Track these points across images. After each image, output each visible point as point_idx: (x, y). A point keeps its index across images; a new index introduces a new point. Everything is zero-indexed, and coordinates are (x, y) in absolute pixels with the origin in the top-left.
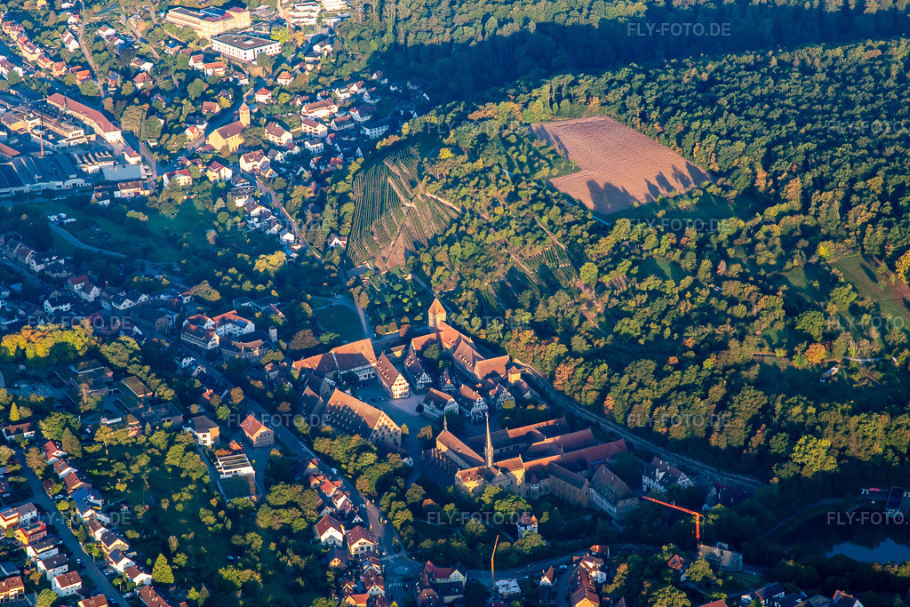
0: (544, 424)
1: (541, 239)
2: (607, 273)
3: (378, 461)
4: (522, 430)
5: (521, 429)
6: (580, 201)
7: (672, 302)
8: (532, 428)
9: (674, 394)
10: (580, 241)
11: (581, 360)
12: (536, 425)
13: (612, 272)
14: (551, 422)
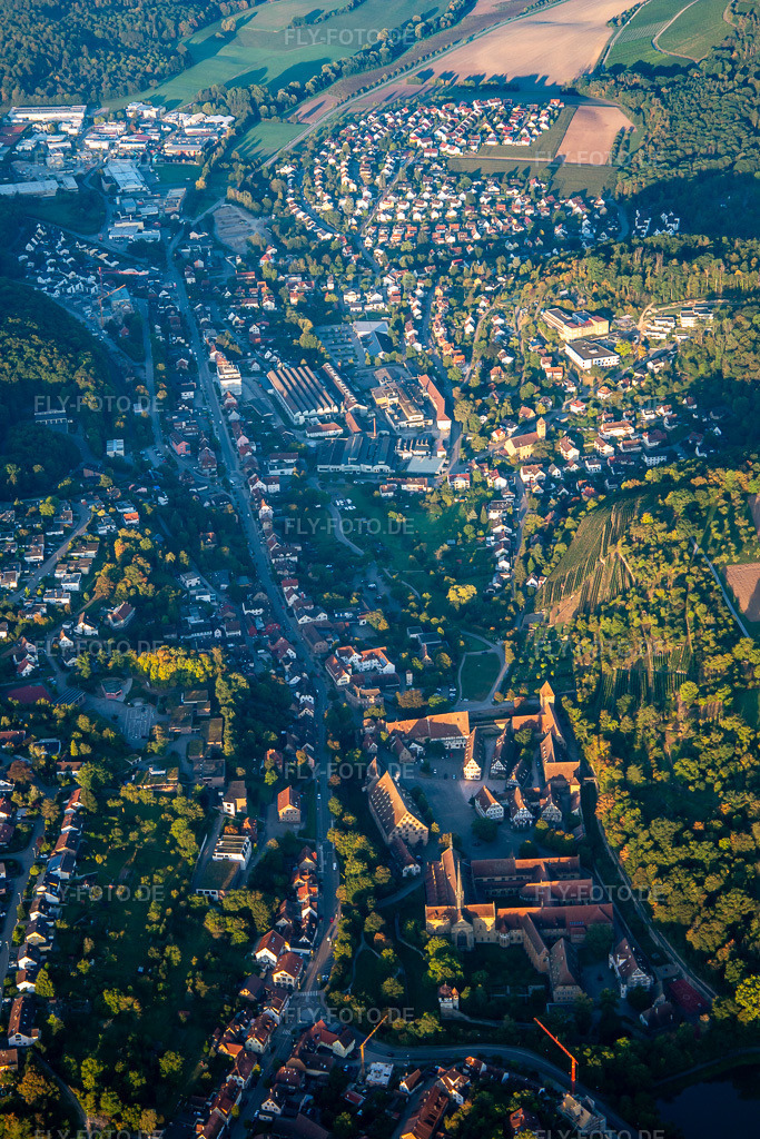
0: (556, 860)
1: (677, 636)
2: (705, 697)
3: (363, 874)
4: (530, 863)
5: (530, 861)
6: (738, 599)
7: (739, 750)
8: (540, 861)
9: (676, 869)
10: (705, 649)
11: (626, 794)
12: (546, 860)
13: (710, 696)
14: (564, 859)
